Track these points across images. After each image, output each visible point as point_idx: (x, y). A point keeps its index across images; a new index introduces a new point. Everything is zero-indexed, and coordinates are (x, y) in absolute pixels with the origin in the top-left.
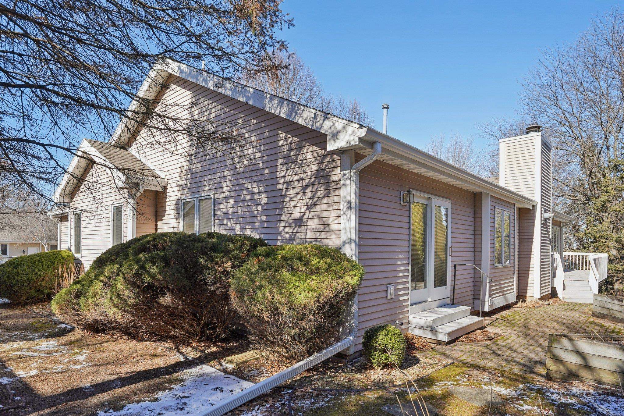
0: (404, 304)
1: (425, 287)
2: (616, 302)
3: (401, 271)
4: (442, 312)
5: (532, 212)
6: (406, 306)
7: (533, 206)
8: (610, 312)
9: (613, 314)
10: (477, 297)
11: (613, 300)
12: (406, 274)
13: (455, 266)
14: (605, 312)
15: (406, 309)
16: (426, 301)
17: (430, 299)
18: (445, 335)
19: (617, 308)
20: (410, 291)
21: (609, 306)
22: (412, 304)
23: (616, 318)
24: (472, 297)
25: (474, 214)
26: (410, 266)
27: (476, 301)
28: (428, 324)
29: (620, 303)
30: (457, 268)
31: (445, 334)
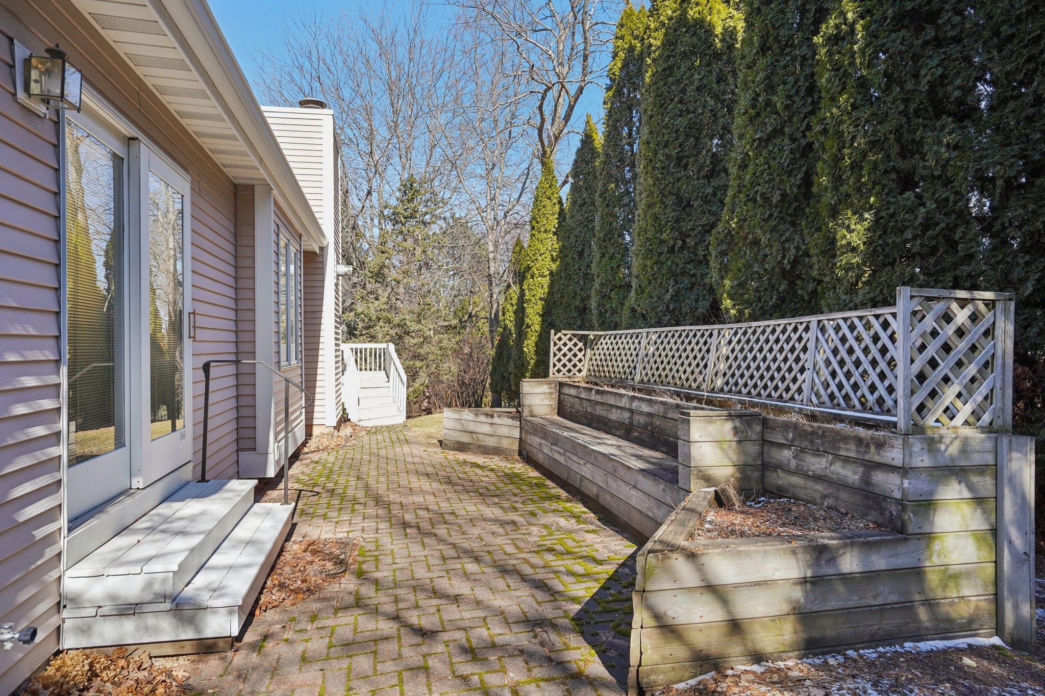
0: (40, 533)
1: (119, 443)
2: (483, 418)
3: (26, 393)
4: (192, 518)
5: (320, 260)
6: (50, 539)
7: (322, 249)
8: (473, 438)
9: (478, 440)
10: (245, 444)
11: (477, 415)
12: (47, 404)
13: (206, 368)
14: (465, 439)
15: (50, 553)
16: (126, 492)
17: (138, 482)
18: (231, 613)
19: (486, 429)
20: (64, 474)
21: (472, 427)
22: (75, 522)
23: (485, 447)
24: (234, 447)
25: (235, 236)
26: (64, 370)
27: (244, 456)
28: (157, 588)
29: (489, 420)
30: (213, 372)
31: (230, 610)
